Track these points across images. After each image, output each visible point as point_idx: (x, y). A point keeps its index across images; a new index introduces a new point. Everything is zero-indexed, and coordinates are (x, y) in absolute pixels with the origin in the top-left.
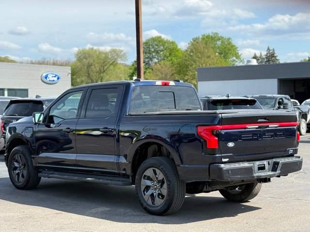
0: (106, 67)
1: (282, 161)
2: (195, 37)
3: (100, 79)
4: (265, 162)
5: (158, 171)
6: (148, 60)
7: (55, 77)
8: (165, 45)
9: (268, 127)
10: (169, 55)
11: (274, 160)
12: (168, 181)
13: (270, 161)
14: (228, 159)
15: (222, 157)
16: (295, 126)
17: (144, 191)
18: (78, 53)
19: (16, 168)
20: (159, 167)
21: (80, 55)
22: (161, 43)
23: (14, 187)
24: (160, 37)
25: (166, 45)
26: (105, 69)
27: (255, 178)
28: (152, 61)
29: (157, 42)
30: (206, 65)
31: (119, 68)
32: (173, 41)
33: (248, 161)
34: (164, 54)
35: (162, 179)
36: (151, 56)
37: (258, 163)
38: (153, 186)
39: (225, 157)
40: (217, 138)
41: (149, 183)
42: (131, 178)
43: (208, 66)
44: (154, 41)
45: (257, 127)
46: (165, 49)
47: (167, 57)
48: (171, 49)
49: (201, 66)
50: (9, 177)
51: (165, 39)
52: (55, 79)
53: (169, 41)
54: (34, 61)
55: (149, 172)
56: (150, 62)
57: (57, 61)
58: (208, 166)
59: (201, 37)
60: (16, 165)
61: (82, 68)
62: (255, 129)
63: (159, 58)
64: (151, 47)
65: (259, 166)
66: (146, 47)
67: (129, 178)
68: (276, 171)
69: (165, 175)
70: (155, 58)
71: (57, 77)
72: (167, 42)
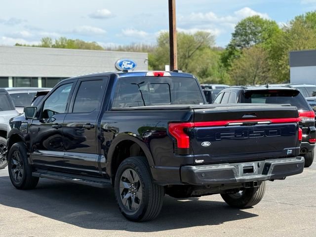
0: (192, 52)
1: (274, 162)
2: (299, 15)
3: (185, 65)
4: (254, 164)
5: (134, 173)
6: (244, 43)
7: (130, 64)
8: (263, 26)
9: (257, 124)
10: (268, 37)
11: (267, 161)
12: (143, 184)
13: (260, 162)
14: (203, 161)
15: (194, 158)
16: (296, 122)
17: (123, 194)
18: (161, 37)
19: (15, 167)
20: (135, 167)
21: (162, 39)
22: (259, 24)
23: (13, 186)
24: (258, 17)
25: (265, 26)
26: (190, 54)
27: (237, 182)
28: (248, 44)
29: (255, 22)
30: (304, 48)
31: (206, 53)
32: (274, 20)
33: (230, 162)
34: (263, 36)
35: (137, 181)
36: (248, 38)
37: (243, 165)
38: (131, 189)
39: (199, 158)
40: (188, 137)
41: (126, 185)
42: (111, 179)
43: (307, 49)
44: (251, 22)
45: (242, 123)
46: (264, 31)
47: (266, 40)
48: (270, 30)
49: (298, 49)
50: (9, 175)
51: (264, 19)
52: (131, 66)
53: (269, 21)
54: (122, 46)
55: (126, 174)
56: (247, 45)
57: (147, 46)
58: (179, 168)
59: (305, 15)
60: (15, 163)
61: (164, 54)
62: (239, 126)
63: (257, 41)
64: (247, 28)
65: (246, 168)
66: (241, 29)
67: (109, 179)
68: (266, 174)
69: (140, 177)
70: (252, 40)
71: (132, 64)
72: (266, 22)
